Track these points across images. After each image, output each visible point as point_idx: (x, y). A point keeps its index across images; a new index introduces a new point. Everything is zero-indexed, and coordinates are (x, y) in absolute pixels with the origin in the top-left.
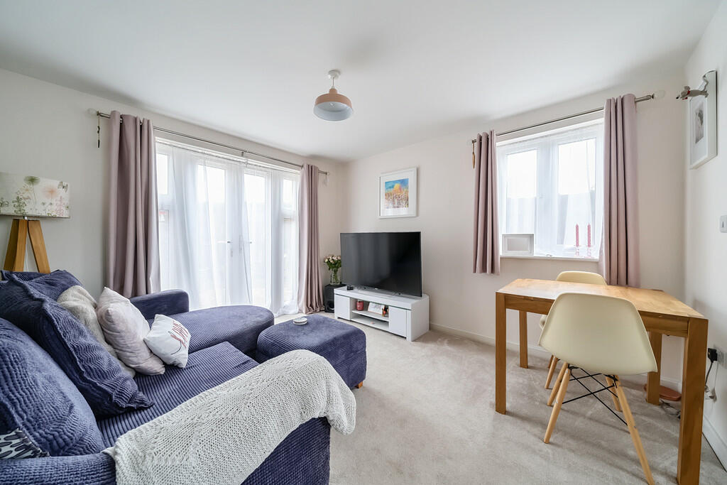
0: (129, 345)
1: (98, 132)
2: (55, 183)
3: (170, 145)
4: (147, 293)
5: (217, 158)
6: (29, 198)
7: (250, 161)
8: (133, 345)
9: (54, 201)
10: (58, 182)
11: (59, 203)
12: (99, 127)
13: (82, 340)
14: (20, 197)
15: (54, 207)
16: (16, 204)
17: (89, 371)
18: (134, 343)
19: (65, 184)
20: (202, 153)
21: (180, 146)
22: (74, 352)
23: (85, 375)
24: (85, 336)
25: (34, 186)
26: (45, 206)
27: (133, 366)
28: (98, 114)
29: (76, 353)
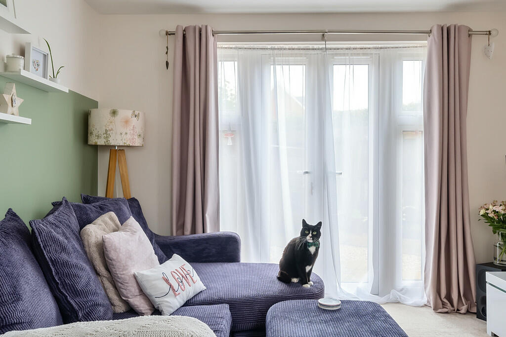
0: (119, 276)
1: (167, 53)
2: (129, 113)
3: (235, 48)
4: (204, 232)
5: (290, 52)
6: (112, 130)
7: (331, 45)
8: (123, 276)
9: (128, 132)
10: (131, 112)
11: (132, 132)
12: (167, 47)
13: (64, 256)
14: (108, 129)
15: (128, 136)
16: (105, 135)
17: (65, 285)
18: (123, 274)
19: (137, 113)
20: (271, 49)
21: (246, 46)
22: (50, 263)
23: (60, 287)
24: (68, 254)
25: (116, 118)
26: (122, 136)
27: (124, 298)
28: (167, 34)
29: (53, 265)
